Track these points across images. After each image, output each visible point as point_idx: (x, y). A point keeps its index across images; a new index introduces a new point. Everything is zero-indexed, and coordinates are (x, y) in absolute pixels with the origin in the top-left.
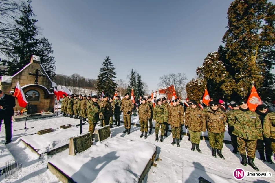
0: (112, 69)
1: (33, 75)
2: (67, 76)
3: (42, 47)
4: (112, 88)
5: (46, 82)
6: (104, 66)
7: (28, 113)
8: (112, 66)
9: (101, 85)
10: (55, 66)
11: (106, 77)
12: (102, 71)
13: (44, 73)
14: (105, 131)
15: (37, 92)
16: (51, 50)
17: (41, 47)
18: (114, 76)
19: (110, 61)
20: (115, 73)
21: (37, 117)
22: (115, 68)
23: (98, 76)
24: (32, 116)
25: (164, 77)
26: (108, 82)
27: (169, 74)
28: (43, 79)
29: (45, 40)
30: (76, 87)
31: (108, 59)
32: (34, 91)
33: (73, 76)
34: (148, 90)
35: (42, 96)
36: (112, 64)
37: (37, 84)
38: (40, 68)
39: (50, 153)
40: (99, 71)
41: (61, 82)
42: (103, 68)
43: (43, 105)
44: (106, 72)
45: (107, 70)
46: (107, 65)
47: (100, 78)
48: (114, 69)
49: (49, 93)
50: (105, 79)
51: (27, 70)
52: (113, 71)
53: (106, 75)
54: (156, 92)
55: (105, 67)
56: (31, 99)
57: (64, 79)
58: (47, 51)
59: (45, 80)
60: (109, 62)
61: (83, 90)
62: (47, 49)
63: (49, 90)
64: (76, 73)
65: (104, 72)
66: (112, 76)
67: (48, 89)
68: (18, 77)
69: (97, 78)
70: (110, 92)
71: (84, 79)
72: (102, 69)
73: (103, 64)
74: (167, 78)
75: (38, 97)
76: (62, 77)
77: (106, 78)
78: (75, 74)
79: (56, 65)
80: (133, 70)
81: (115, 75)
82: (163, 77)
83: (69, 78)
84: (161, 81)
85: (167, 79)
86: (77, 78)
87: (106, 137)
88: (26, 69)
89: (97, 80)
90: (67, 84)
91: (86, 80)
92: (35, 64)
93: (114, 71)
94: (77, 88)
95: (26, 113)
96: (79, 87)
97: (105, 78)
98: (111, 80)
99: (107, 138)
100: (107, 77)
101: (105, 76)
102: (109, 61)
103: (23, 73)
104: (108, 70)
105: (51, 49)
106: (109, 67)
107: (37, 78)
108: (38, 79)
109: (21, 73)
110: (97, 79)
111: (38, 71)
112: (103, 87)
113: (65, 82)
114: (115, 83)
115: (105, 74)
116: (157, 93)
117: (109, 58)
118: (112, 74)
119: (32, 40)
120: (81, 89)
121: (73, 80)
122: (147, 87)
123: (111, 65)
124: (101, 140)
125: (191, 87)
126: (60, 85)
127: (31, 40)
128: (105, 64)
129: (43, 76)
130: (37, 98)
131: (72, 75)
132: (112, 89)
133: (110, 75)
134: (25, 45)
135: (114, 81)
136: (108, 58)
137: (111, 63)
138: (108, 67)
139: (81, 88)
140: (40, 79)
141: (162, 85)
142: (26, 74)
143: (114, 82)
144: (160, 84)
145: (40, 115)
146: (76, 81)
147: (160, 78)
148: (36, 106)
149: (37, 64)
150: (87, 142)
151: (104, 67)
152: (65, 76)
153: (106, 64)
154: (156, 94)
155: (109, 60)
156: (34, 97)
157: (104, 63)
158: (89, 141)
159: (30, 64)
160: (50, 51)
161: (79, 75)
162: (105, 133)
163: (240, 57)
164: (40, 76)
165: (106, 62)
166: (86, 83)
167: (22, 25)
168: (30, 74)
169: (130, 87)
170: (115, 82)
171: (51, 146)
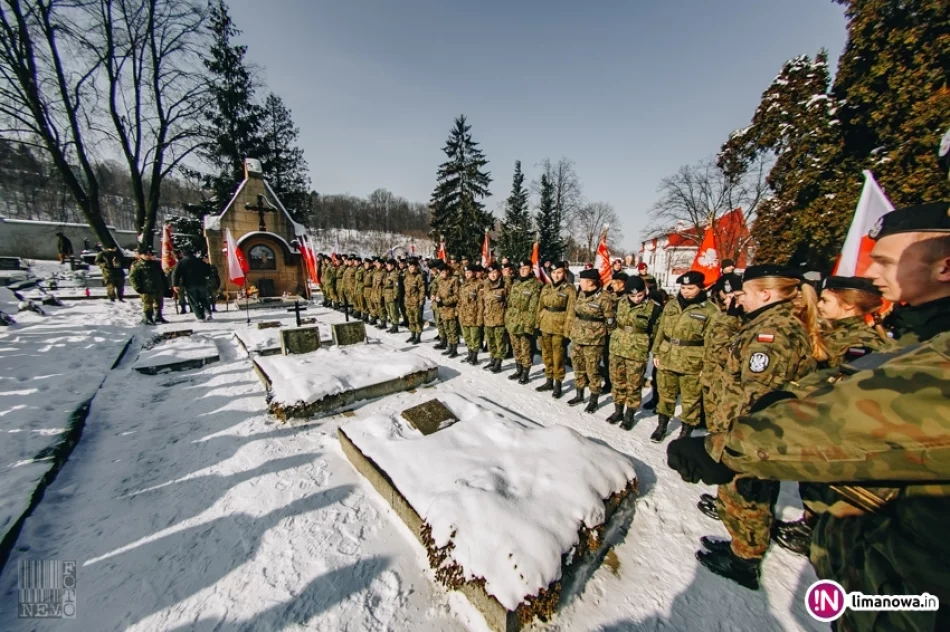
0: (476, 163)
1: (254, 208)
2: (359, 201)
3: (272, 124)
4: (477, 231)
5: (283, 224)
6: (450, 154)
7: (260, 295)
8: (476, 151)
9: (441, 222)
10: (307, 177)
11: (456, 194)
12: (444, 176)
13: (275, 203)
14: (352, 329)
15: (269, 251)
16: (293, 130)
17: (268, 125)
18: (484, 187)
19: (468, 133)
20: (485, 179)
21: (274, 304)
22: (486, 159)
23: (434, 195)
24: (266, 301)
25: (681, 177)
26: (464, 214)
27: (705, 163)
28: (276, 216)
29: (275, 100)
30: (385, 232)
31: (461, 127)
32: (264, 248)
33: (375, 197)
34: (615, 234)
35: (280, 260)
36: (475, 144)
37: (264, 230)
38: (265, 191)
39: (263, 353)
40: (437, 176)
41: (345, 220)
42: (447, 164)
43: (285, 279)
44: (456, 176)
45: (460, 168)
46: (458, 150)
47: (440, 200)
48: (484, 162)
49: (292, 250)
50: (454, 202)
51: (241, 200)
52: (477, 172)
53: (459, 190)
54: (655, 241)
55: (453, 159)
56: (262, 266)
57: (352, 208)
58: (284, 133)
59: (279, 220)
60: (466, 138)
61: (404, 239)
62: (282, 127)
63: (291, 245)
64: (381, 188)
65: (450, 178)
66: (478, 190)
67: (289, 241)
68: (230, 218)
69: (431, 201)
70: (469, 245)
71: (405, 206)
72: (445, 168)
73: (445, 149)
74: (693, 179)
75: (273, 261)
76: (347, 202)
77: (457, 199)
78: (379, 191)
79: (308, 174)
80: (519, 165)
81: (486, 185)
82: (677, 177)
83: (363, 204)
84: (665, 194)
85: (694, 185)
86: (387, 204)
87: (353, 341)
88: (238, 196)
89: (431, 207)
90: (361, 224)
91: (410, 208)
92: (253, 180)
93: (482, 169)
94: (388, 236)
95: (256, 296)
96: (394, 232)
97: (453, 197)
98: (475, 205)
99: (355, 343)
100: (460, 194)
101: (454, 192)
102: (464, 134)
103: (236, 208)
104: (462, 169)
105: (291, 126)
106: (467, 156)
107: (261, 215)
108: (265, 217)
109: (232, 205)
110: (432, 203)
111: (260, 198)
112: (448, 229)
113: (357, 218)
114: (489, 212)
115: (453, 184)
116: (658, 244)
117: (466, 124)
118: (476, 184)
119: (246, 111)
120: (398, 239)
121: (377, 210)
122: (613, 221)
123: (472, 151)
124: (340, 344)
125: (779, 214)
126: (346, 228)
127: (243, 112)
128: (452, 148)
129: (274, 210)
130: (272, 265)
131: (373, 196)
132: (478, 236)
133: (470, 185)
134: (236, 127)
135: (484, 206)
136: (463, 122)
137: (471, 141)
138: (463, 157)
139: (398, 235)
140: (269, 217)
141: (667, 212)
142: (240, 208)
143: (483, 210)
144: (661, 209)
145: (279, 300)
146: (385, 212)
147: (664, 184)
148: (271, 281)
149: (258, 181)
150: (310, 341)
151: (449, 160)
152: (354, 200)
153: (455, 149)
154: (654, 250)
155: (467, 129)
156: (265, 260)
157: (449, 143)
158: (315, 341)
159: (244, 182)
160: (290, 132)
161: (390, 194)
162: (353, 333)
163: (881, 73)
164: (267, 210)
165: (455, 141)
166: (412, 216)
167: (220, 71)
168: (247, 208)
169: (507, 229)
170: (486, 210)
171: (265, 344)
